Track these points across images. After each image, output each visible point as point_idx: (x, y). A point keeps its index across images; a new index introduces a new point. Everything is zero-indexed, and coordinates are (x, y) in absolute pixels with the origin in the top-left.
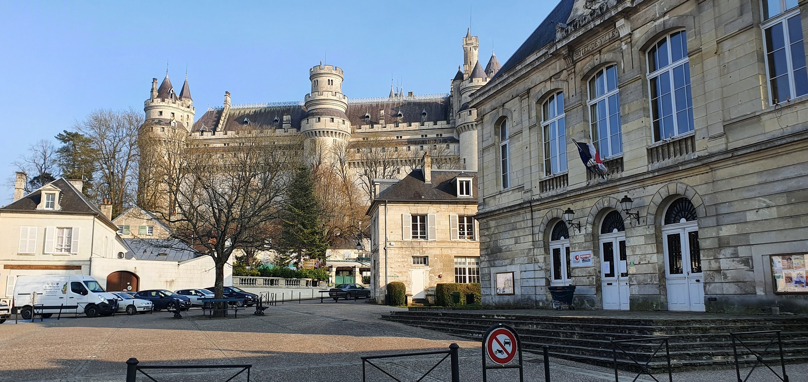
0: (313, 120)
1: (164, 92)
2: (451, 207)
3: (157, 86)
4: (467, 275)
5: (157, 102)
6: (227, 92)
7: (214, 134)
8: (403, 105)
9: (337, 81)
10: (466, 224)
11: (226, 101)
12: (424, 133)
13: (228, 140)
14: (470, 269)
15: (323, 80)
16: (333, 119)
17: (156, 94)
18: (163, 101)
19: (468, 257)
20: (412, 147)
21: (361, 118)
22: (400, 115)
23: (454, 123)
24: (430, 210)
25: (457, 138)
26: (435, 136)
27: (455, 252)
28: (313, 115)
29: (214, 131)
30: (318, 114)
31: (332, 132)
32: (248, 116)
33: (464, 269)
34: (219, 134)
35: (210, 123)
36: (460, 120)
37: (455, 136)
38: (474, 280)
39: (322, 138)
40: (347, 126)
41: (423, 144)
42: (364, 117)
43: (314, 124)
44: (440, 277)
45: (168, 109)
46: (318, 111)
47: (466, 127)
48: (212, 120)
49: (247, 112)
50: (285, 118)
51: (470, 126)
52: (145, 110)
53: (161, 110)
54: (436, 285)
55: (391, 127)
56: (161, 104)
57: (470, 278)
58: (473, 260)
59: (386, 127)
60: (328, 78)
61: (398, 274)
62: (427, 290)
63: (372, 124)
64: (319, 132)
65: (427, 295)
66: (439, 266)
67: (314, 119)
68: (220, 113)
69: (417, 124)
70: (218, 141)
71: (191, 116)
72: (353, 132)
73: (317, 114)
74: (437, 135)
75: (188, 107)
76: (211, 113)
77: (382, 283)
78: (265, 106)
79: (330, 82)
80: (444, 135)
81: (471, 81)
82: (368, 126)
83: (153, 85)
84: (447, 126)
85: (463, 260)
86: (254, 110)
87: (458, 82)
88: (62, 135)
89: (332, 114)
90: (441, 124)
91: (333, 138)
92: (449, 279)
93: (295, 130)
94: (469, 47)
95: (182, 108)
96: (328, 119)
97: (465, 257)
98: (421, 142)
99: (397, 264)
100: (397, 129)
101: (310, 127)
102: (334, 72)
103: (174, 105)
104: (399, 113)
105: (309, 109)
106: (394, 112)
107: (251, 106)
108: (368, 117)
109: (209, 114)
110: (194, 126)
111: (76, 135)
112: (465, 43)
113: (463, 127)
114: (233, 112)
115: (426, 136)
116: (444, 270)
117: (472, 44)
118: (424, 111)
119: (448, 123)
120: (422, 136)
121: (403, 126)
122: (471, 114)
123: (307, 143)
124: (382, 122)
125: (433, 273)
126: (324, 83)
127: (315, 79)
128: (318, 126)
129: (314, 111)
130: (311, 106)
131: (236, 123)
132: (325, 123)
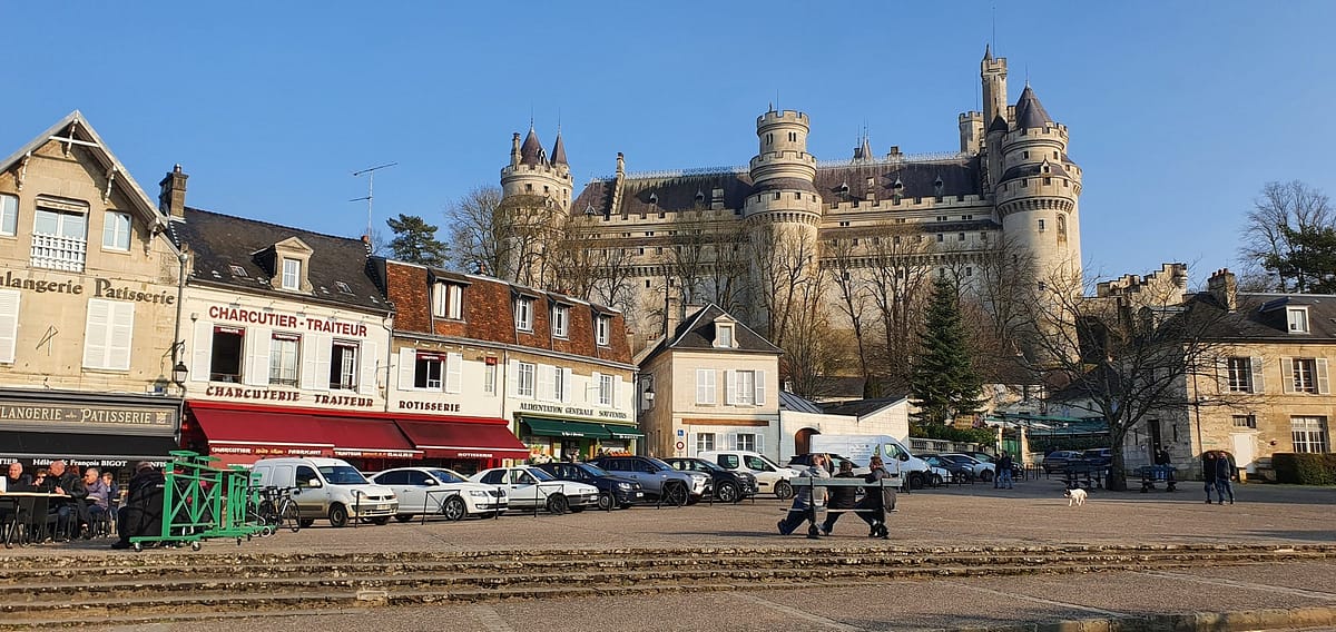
0: (768, 197)
1: (529, 153)
2: (1282, 347)
3: (519, 145)
4: (1308, 442)
5: (524, 169)
6: (620, 154)
7: (608, 219)
8: (902, 169)
9: (802, 135)
10: (1301, 371)
11: (619, 167)
12: (942, 214)
13: (628, 228)
14: (1311, 434)
15: (781, 134)
16: (799, 194)
17: (519, 157)
18: (532, 168)
19: (1308, 417)
20: (926, 238)
21: (833, 191)
22: (899, 186)
23: (993, 198)
24: (1252, 352)
25: (998, 222)
26: (960, 218)
27: (1291, 411)
28: (768, 188)
29: (607, 215)
30: (776, 188)
31: (797, 215)
32: (654, 189)
33: (1303, 433)
34: (616, 220)
35: (597, 202)
36: (1006, 194)
37: (994, 219)
38: (1318, 448)
39: (784, 225)
40: (817, 205)
41: (943, 231)
42: (839, 189)
43: (771, 203)
44: (1272, 443)
45: (540, 180)
46: (776, 182)
47: (1018, 206)
48: (603, 196)
49: (652, 184)
50: (715, 193)
51: (1025, 204)
52: (504, 182)
53: (529, 182)
54: (1270, 456)
55: (887, 205)
56: (529, 173)
57: (1312, 445)
58: (1314, 421)
59: (878, 205)
60: (789, 131)
61: (1215, 440)
62: (1256, 462)
63: (856, 200)
64: (778, 214)
65: (1257, 469)
66: (1271, 428)
67: (770, 195)
68: (611, 185)
69: (931, 199)
70: (614, 229)
71: (569, 191)
72: (825, 214)
73: (774, 187)
74: (964, 217)
75: (565, 178)
76: (597, 185)
77: (1195, 453)
78: (680, 174)
79: (792, 137)
80: (975, 218)
81: (1025, 133)
82: (849, 204)
83: (514, 144)
84: (980, 203)
85: (1301, 420)
86: (662, 181)
87: (997, 134)
88: (394, 221)
89: (796, 186)
90: (969, 200)
91: (798, 224)
92: (1286, 447)
93: (731, 212)
94: (992, 75)
95: (558, 179)
96: (792, 194)
97: (1304, 417)
98: (940, 228)
99: (1214, 426)
100: (897, 208)
101: (764, 207)
102: (798, 121)
103: (547, 175)
104: (898, 182)
105: (760, 179)
106: (888, 181)
107: (658, 175)
108: (845, 189)
109: (593, 188)
110: (574, 206)
111: (417, 221)
112: (985, 68)
113: (1012, 206)
114: (629, 185)
115: (945, 218)
116: (1277, 435)
117: (997, 70)
118: (939, 179)
119: (982, 198)
120: (939, 218)
121: (907, 204)
122: (1025, 185)
123: (756, 233)
124: (871, 196)
125: (1263, 439)
126: (783, 139)
127: (769, 133)
128: (776, 206)
129: (770, 183)
130: (762, 174)
131: (638, 201)
132: (787, 201)
